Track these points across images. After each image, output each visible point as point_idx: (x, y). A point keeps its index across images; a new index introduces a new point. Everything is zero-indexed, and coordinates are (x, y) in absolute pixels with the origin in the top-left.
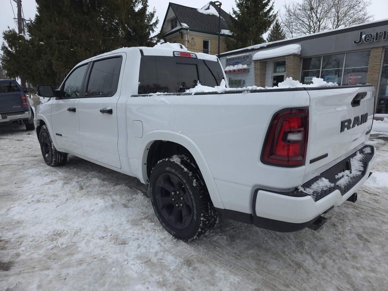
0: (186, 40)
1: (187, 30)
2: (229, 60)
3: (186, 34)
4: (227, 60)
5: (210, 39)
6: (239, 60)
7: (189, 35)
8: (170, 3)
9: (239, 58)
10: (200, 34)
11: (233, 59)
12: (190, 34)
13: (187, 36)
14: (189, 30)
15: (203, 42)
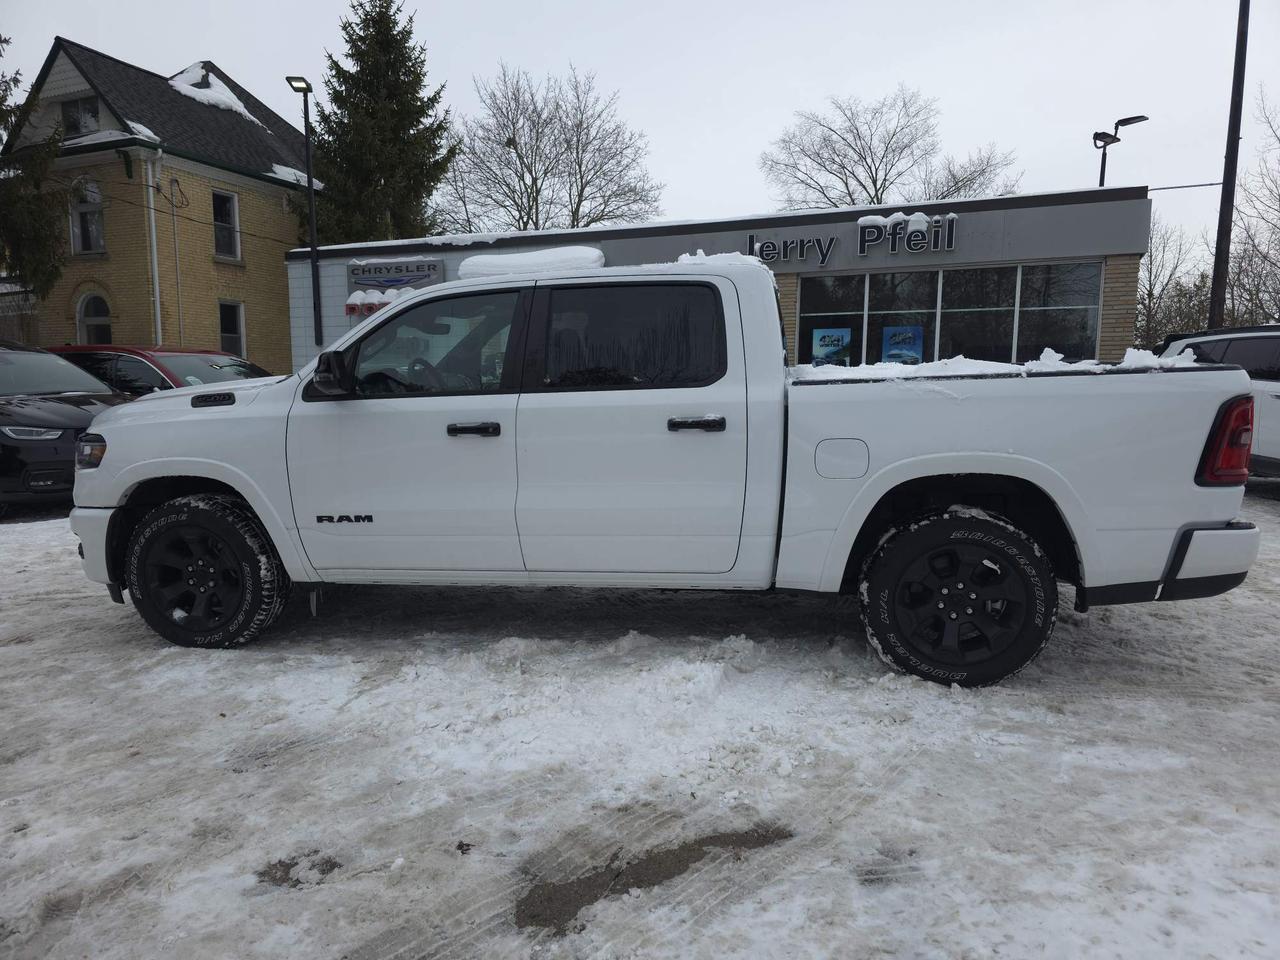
0: (151, 184)
1: (156, 149)
2: (360, 272)
3: (146, 162)
4: (353, 270)
5: (237, 189)
6: (401, 274)
7: (158, 169)
8: (58, 39)
9: (398, 268)
10: (201, 169)
11: (378, 269)
12: (163, 166)
13: (154, 171)
14: (160, 150)
15: (211, 197)
